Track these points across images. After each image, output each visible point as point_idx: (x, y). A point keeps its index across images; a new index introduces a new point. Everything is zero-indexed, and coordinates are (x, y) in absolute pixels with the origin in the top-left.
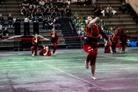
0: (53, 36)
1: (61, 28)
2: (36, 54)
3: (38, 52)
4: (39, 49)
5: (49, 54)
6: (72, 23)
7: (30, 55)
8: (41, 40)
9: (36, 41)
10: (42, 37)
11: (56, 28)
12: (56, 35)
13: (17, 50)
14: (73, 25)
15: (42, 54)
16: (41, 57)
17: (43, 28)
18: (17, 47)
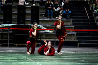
0: (59, 27)
1: (71, 16)
2: (33, 53)
3: (37, 50)
4: (38, 46)
5: (52, 53)
6: (88, 9)
7: (25, 54)
8: (42, 32)
9: (34, 33)
10: (43, 28)
11: (64, 16)
12: (62, 26)
13: (6, 46)
14: (90, 13)
15: (41, 53)
16: (40, 57)
17: (46, 15)
18: (6, 41)
